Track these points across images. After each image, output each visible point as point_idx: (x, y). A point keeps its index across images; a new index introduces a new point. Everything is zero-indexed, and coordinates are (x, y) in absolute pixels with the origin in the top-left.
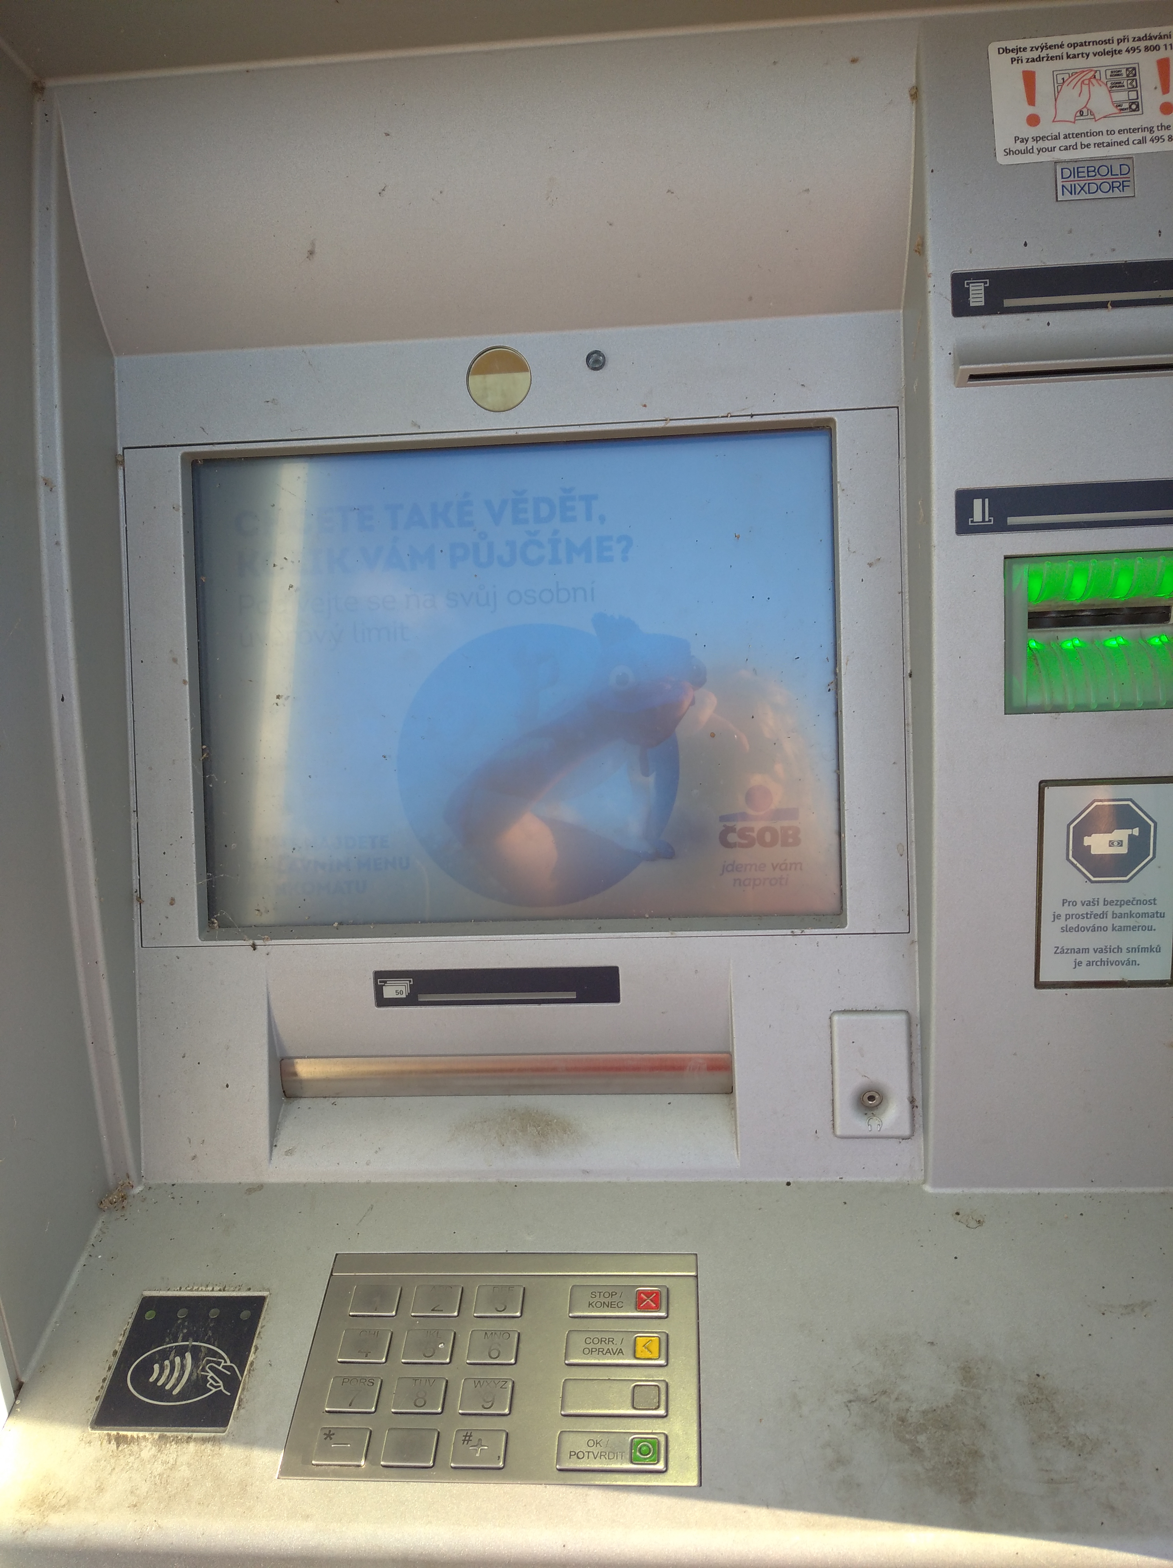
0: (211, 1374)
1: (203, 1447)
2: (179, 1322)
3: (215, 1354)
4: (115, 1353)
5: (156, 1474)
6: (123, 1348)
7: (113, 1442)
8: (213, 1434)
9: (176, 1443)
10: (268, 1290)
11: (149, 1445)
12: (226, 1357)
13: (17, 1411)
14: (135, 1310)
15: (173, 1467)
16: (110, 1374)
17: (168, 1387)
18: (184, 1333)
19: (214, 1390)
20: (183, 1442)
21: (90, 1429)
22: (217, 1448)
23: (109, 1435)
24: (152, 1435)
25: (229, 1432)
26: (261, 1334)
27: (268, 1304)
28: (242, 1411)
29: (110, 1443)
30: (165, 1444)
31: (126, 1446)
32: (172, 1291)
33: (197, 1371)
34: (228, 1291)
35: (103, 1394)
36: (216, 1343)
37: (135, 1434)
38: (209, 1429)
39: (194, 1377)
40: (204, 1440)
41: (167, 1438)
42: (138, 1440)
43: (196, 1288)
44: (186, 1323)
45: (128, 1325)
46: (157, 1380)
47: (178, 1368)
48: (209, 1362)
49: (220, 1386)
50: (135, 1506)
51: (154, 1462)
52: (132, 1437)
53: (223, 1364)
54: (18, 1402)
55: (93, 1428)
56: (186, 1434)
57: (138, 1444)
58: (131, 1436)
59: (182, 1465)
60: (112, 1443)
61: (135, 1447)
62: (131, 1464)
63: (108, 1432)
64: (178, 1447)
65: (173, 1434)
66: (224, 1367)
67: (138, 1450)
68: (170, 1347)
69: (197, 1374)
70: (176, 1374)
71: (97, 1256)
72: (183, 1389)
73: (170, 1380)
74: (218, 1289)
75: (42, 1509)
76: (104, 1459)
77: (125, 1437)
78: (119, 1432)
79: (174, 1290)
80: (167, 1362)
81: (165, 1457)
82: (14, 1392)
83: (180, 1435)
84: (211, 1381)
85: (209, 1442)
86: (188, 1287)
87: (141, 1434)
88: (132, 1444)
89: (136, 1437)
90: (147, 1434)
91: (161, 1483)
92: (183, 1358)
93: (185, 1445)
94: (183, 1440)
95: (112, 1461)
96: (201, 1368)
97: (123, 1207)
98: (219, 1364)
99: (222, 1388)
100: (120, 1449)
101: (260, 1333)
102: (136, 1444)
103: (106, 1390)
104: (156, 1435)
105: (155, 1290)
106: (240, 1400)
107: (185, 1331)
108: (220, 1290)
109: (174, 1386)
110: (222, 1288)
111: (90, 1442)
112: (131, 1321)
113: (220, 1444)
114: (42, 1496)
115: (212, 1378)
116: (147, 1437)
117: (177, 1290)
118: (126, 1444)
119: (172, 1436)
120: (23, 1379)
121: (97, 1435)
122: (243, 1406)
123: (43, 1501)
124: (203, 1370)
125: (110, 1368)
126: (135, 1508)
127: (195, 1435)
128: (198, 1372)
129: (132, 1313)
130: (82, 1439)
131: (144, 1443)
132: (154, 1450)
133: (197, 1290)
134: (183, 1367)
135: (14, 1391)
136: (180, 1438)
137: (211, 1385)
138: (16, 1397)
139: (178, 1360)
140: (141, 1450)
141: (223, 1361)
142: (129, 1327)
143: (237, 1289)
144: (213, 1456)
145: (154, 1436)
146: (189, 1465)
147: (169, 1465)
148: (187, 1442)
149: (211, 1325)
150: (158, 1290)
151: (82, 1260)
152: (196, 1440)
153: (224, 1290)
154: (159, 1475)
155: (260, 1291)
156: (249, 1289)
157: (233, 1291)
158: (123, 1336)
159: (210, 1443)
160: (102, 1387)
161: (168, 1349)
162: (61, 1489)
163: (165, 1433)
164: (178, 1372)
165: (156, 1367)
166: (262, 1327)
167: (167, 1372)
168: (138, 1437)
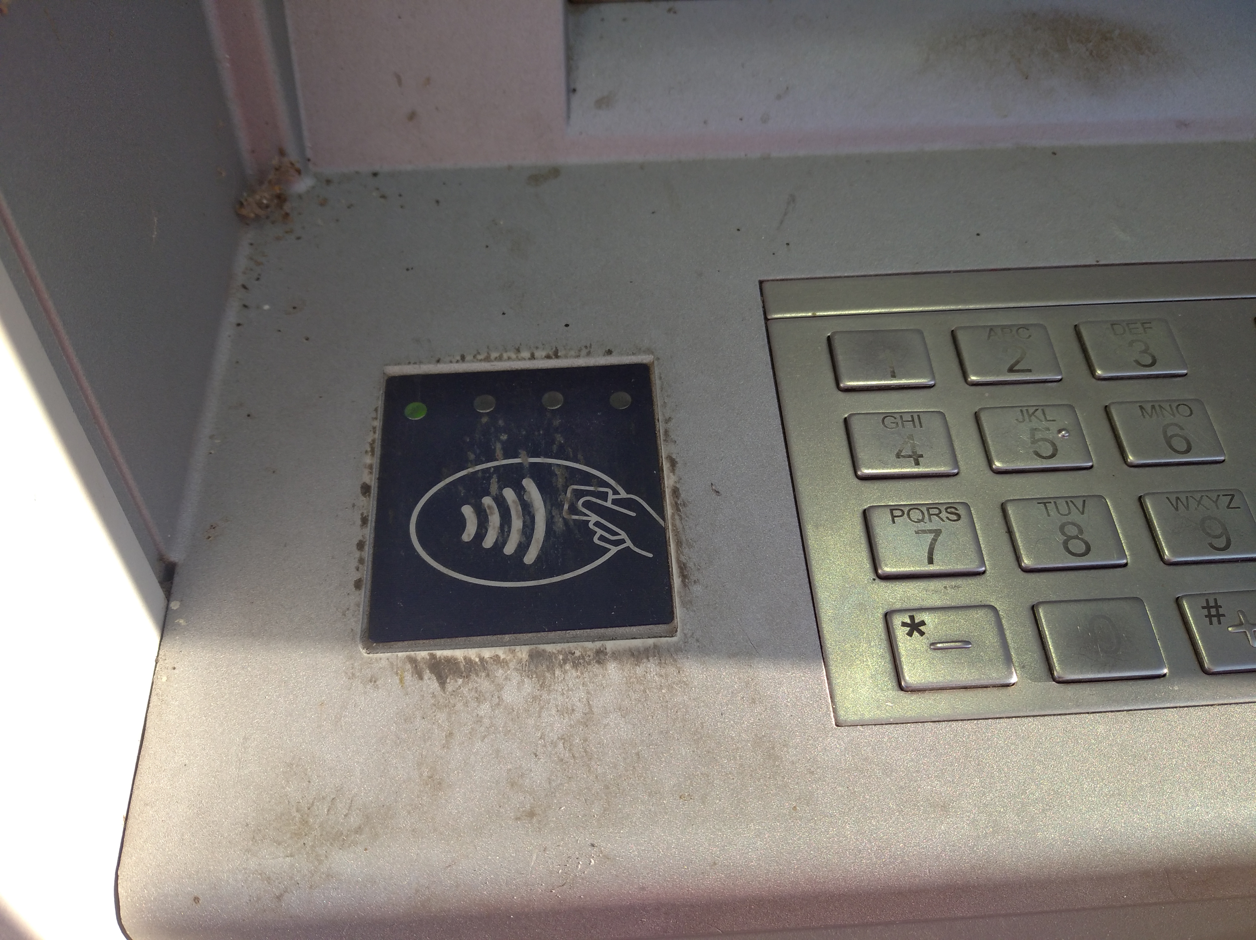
0: (594, 518)
1: (640, 670)
2: (485, 420)
3: (587, 479)
4: (366, 489)
5: (553, 736)
6: (379, 479)
7: (427, 674)
8: (651, 641)
9: (575, 666)
10: (649, 351)
11: (516, 678)
12: (612, 482)
13: (179, 624)
14: (380, 403)
15: (588, 719)
16: (368, 533)
17: (509, 549)
18: (503, 443)
19: (614, 550)
20: (589, 664)
21: (363, 651)
22: (671, 670)
23: (413, 661)
24: (513, 652)
25: (685, 635)
26: (670, 434)
27: (660, 378)
28: (697, 589)
29: (421, 678)
30: (551, 669)
31: (460, 681)
32: (445, 363)
33: (561, 513)
34: (566, 357)
35: (366, 573)
36: (580, 456)
37: (473, 654)
38: (634, 629)
39: (559, 525)
40: (637, 656)
41: (550, 657)
42: (485, 669)
43: (494, 355)
44: (501, 423)
45: (375, 432)
46: (480, 535)
47: (517, 511)
48: (579, 494)
49: (623, 541)
50: (531, 814)
51: (540, 712)
52: (468, 661)
53: (611, 497)
54: (175, 605)
55: (369, 648)
56: (589, 645)
57: (488, 675)
58: (465, 658)
59: (607, 713)
60: (426, 677)
61: (483, 683)
62: (486, 721)
63: (408, 653)
64: (582, 674)
65: (559, 647)
66: (614, 502)
67: (492, 688)
68: (483, 471)
69: (564, 518)
70: (517, 524)
71: (258, 307)
72: (544, 551)
73: (508, 536)
74: (544, 354)
75: (309, 841)
76: (418, 714)
77: (451, 663)
78: (434, 652)
79: (451, 362)
80: (487, 501)
81: (560, 698)
82: (161, 583)
83: (578, 648)
84: (600, 532)
85: (648, 658)
86: (479, 353)
87: (487, 653)
88: (473, 676)
89: (477, 660)
90: (501, 652)
91: (574, 757)
92: (520, 491)
93: (596, 668)
94: (587, 659)
95: (441, 717)
96: (566, 507)
97: (287, 215)
98: (604, 496)
99: (629, 543)
100: (450, 687)
101: (666, 432)
102: (483, 674)
103: (370, 563)
104: (523, 652)
105: (409, 363)
106: (682, 567)
107: (504, 437)
108: (548, 357)
109: (523, 548)
110: (551, 353)
111: (373, 680)
112: (378, 424)
113: (675, 660)
114: (297, 811)
115: (597, 524)
116: (502, 658)
117: (457, 362)
118: (461, 676)
119: (559, 652)
120: (175, 556)
121: (384, 663)
122: (693, 578)
123: (304, 822)
124: (573, 510)
125: (364, 521)
126: (535, 820)
127: (610, 645)
128: (565, 514)
129: (376, 410)
130: (353, 674)
131: (500, 671)
132: (528, 686)
133: (500, 359)
134: (527, 509)
135: (159, 582)
136: (578, 654)
137: (602, 538)
138: (168, 595)
139: (509, 494)
140: (500, 688)
141: (610, 492)
142: (378, 436)
143: (584, 352)
144: (670, 688)
145: (519, 654)
146: (624, 712)
147: (578, 715)
148: (599, 662)
149: (557, 422)
150: (415, 363)
151: (232, 315)
152: (616, 656)
153: (557, 357)
154: (561, 738)
155: (633, 354)
156: (609, 352)
157: (578, 356)
158: (373, 455)
159: (651, 658)
160: (361, 561)
161: (480, 475)
162: (339, 790)
163: (542, 647)
164: (518, 518)
165: (467, 511)
166: (668, 420)
167: (495, 519)
168: (482, 659)
